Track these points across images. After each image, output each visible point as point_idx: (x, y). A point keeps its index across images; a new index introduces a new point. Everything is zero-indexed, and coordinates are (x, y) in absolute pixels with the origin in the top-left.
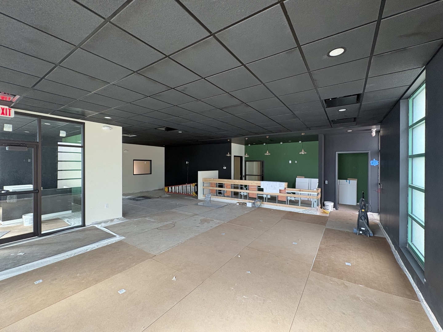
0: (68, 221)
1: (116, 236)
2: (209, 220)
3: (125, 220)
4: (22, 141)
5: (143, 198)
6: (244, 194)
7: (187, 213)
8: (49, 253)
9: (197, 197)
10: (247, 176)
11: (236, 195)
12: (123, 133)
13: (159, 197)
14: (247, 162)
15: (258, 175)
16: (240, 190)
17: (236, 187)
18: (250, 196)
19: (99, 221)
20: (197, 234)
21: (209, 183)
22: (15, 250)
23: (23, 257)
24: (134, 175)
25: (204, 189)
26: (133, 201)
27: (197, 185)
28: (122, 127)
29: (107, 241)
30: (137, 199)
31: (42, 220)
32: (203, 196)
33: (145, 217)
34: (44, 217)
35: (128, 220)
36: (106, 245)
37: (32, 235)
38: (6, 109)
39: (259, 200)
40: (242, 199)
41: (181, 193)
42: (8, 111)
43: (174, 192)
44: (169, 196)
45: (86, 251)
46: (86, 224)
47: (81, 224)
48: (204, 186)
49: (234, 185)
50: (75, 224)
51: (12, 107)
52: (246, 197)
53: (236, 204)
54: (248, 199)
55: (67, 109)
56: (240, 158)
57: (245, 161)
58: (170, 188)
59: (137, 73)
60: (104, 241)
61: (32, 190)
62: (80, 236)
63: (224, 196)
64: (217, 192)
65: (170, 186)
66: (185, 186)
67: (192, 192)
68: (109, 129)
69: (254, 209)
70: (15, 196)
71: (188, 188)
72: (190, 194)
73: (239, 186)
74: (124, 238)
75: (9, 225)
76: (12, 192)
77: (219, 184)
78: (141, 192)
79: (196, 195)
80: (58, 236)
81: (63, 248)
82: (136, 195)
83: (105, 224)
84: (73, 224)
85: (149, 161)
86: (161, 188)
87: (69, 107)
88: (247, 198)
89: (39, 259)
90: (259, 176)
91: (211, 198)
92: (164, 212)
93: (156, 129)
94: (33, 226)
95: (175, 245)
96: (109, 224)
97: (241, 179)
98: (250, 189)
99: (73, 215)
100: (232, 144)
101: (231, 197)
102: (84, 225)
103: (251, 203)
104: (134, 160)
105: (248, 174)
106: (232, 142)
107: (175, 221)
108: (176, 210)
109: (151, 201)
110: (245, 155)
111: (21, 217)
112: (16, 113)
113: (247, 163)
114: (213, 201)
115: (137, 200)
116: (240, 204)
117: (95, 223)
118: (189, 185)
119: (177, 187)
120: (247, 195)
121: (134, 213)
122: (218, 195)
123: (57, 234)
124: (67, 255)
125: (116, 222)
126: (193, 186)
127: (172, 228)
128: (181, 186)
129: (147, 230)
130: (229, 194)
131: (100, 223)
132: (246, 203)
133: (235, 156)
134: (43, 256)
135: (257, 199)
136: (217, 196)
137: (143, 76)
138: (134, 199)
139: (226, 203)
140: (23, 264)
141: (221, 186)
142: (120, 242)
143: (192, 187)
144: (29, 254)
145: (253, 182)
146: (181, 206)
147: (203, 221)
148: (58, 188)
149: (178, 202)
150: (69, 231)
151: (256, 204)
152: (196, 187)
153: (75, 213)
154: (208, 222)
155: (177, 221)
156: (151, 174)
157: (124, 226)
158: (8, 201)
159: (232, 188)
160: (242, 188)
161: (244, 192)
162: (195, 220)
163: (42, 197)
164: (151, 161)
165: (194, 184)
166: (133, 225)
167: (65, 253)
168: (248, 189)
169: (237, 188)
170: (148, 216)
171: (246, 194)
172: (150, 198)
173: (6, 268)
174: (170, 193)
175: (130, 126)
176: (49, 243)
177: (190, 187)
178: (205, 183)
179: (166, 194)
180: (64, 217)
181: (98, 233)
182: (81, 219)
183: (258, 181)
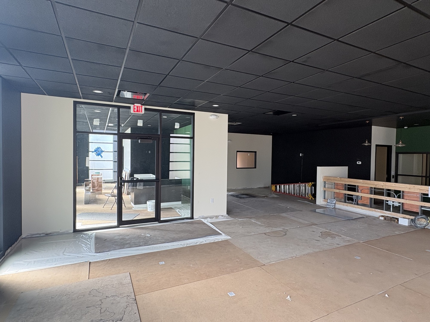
0: (179, 211)
1: (222, 234)
2: (333, 234)
3: (230, 219)
4: (149, 134)
5: (246, 196)
6: (393, 205)
7: (301, 221)
8: (167, 239)
9: (315, 201)
10: (400, 178)
11: (378, 204)
12: (229, 122)
13: (265, 197)
14: (399, 155)
15: (422, 176)
16: (387, 197)
17: (379, 192)
18: (406, 208)
19: (205, 215)
20: (317, 250)
21: (333, 184)
22: (144, 231)
23: (150, 238)
24: (237, 168)
25: (325, 191)
26: (237, 199)
27: (315, 186)
28: (228, 115)
29: (213, 237)
30: (240, 196)
31: (161, 208)
32: (324, 201)
33: (251, 218)
34: (163, 205)
35: (232, 219)
36: (213, 242)
37: (154, 220)
38: (139, 106)
39: (424, 216)
40: (390, 211)
41: (293, 194)
42: (140, 107)
43: (283, 192)
44: (277, 196)
45: (195, 244)
46: (195, 217)
47: (190, 216)
48: (325, 187)
49: (375, 188)
50: (185, 215)
51: (143, 105)
52: (397, 209)
53: (378, 218)
54: (402, 213)
55: (182, 101)
56: (386, 148)
57: (396, 153)
58: (278, 187)
59: (252, 52)
60: (211, 237)
61: (155, 179)
62: (189, 228)
63: (358, 204)
64: (345, 197)
65: (278, 184)
66: (298, 185)
67: (307, 194)
68: (216, 118)
69: (413, 230)
70: (142, 183)
71: (303, 188)
72: (304, 196)
73: (385, 191)
74: (229, 237)
75: (138, 209)
76: (140, 180)
77: (348, 185)
78: (244, 189)
79: (313, 199)
80: (172, 225)
81: (177, 237)
82: (239, 192)
83: (211, 220)
84: (183, 215)
85: (254, 153)
86: (267, 186)
87: (184, 99)
88: (400, 210)
89: (160, 243)
90: (424, 178)
91: (336, 205)
92: (272, 215)
93: (264, 113)
94: (155, 212)
95: (287, 257)
96: (214, 220)
97: (389, 180)
98: (405, 197)
99: (183, 206)
100: (373, 127)
101: (370, 206)
102: (192, 218)
103: (408, 219)
104: (237, 151)
105: (401, 174)
106: (373, 124)
107: (287, 229)
108: (287, 215)
109: (256, 201)
110: (397, 142)
111: (146, 203)
112: (146, 109)
113: (401, 156)
114: (339, 209)
115: (241, 198)
116: (385, 219)
117: (202, 217)
118: (303, 184)
119: (287, 186)
120: (400, 206)
121: (239, 212)
122: (347, 201)
123: (172, 223)
124: (181, 244)
125: (221, 219)
126: (308, 186)
127: (283, 236)
128: (292, 185)
129: (253, 234)
130: (366, 201)
131: (206, 218)
132: (398, 219)
133: (377, 146)
134: (163, 241)
135: (420, 214)
136: (345, 202)
137: (258, 53)
138: (237, 196)
139: (361, 215)
140: (150, 244)
141: (352, 188)
142: (226, 241)
143: (307, 188)
144: (153, 236)
145: (412, 186)
146: (293, 210)
147: (325, 235)
148: (170, 178)
149: (289, 206)
150: (180, 221)
151: (417, 222)
152: (313, 187)
153: (184, 205)
154: (332, 237)
155: (289, 228)
156: (255, 168)
157: (229, 224)
158: (138, 187)
159: (371, 194)
160: (389, 195)
161: (393, 200)
162: (313, 231)
163: (162, 186)
164: (255, 152)
165: (310, 183)
166: (238, 225)
167: (180, 242)
168: (401, 197)
169: (382, 194)
170: (254, 218)
171: (397, 204)
172: (255, 197)
173: (139, 245)
174: (278, 192)
175: (237, 112)
176: (166, 229)
177: (305, 188)
178: (326, 183)
179: (273, 193)
180: (175, 207)
181: (204, 228)
182: (190, 211)
183: (422, 185)
